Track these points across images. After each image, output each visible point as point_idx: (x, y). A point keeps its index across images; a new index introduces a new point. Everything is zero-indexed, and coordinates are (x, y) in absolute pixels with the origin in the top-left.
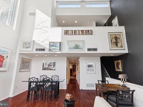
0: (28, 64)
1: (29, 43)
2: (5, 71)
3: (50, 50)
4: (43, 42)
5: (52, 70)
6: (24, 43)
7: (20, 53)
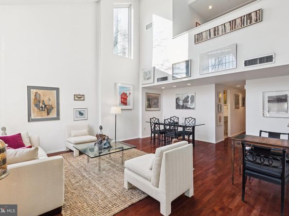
0: (156, 101)
1: (150, 72)
2: (131, 109)
3: (173, 77)
4: (162, 65)
5: (190, 108)
6: (145, 73)
7: (143, 88)
